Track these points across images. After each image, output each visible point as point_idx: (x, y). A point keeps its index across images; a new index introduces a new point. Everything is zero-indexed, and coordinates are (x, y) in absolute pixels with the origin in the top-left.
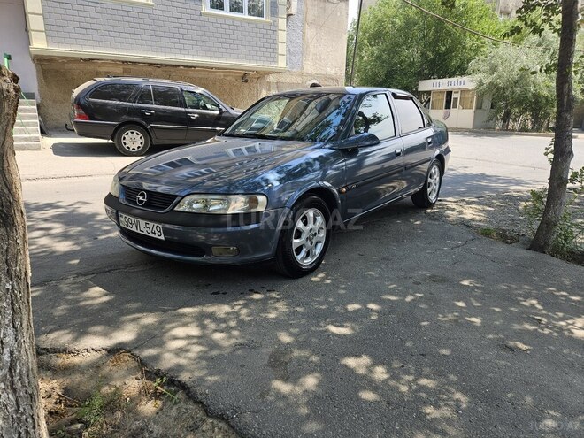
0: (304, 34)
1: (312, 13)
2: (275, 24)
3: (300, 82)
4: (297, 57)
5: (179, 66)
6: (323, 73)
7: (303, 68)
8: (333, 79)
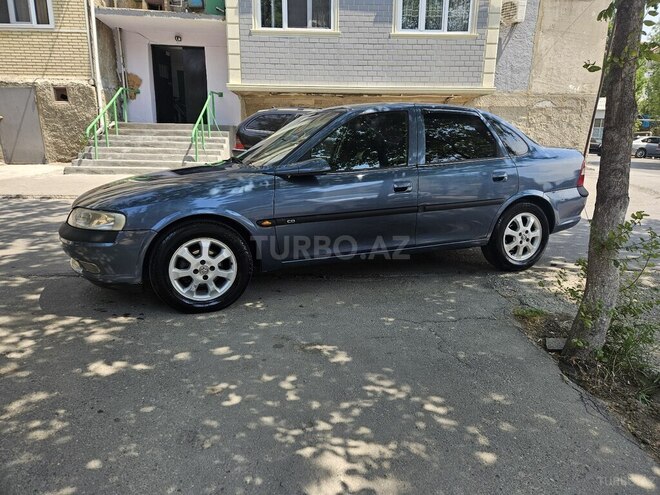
0: (535, 43)
1: (551, 16)
2: (483, 37)
3: (523, 105)
4: (523, 74)
5: (361, 95)
6: (562, 91)
7: (530, 87)
8: (577, 99)
